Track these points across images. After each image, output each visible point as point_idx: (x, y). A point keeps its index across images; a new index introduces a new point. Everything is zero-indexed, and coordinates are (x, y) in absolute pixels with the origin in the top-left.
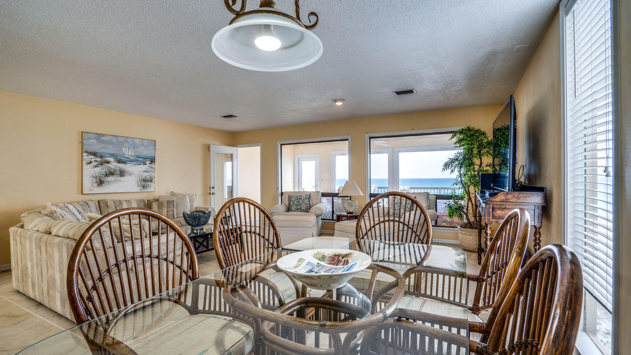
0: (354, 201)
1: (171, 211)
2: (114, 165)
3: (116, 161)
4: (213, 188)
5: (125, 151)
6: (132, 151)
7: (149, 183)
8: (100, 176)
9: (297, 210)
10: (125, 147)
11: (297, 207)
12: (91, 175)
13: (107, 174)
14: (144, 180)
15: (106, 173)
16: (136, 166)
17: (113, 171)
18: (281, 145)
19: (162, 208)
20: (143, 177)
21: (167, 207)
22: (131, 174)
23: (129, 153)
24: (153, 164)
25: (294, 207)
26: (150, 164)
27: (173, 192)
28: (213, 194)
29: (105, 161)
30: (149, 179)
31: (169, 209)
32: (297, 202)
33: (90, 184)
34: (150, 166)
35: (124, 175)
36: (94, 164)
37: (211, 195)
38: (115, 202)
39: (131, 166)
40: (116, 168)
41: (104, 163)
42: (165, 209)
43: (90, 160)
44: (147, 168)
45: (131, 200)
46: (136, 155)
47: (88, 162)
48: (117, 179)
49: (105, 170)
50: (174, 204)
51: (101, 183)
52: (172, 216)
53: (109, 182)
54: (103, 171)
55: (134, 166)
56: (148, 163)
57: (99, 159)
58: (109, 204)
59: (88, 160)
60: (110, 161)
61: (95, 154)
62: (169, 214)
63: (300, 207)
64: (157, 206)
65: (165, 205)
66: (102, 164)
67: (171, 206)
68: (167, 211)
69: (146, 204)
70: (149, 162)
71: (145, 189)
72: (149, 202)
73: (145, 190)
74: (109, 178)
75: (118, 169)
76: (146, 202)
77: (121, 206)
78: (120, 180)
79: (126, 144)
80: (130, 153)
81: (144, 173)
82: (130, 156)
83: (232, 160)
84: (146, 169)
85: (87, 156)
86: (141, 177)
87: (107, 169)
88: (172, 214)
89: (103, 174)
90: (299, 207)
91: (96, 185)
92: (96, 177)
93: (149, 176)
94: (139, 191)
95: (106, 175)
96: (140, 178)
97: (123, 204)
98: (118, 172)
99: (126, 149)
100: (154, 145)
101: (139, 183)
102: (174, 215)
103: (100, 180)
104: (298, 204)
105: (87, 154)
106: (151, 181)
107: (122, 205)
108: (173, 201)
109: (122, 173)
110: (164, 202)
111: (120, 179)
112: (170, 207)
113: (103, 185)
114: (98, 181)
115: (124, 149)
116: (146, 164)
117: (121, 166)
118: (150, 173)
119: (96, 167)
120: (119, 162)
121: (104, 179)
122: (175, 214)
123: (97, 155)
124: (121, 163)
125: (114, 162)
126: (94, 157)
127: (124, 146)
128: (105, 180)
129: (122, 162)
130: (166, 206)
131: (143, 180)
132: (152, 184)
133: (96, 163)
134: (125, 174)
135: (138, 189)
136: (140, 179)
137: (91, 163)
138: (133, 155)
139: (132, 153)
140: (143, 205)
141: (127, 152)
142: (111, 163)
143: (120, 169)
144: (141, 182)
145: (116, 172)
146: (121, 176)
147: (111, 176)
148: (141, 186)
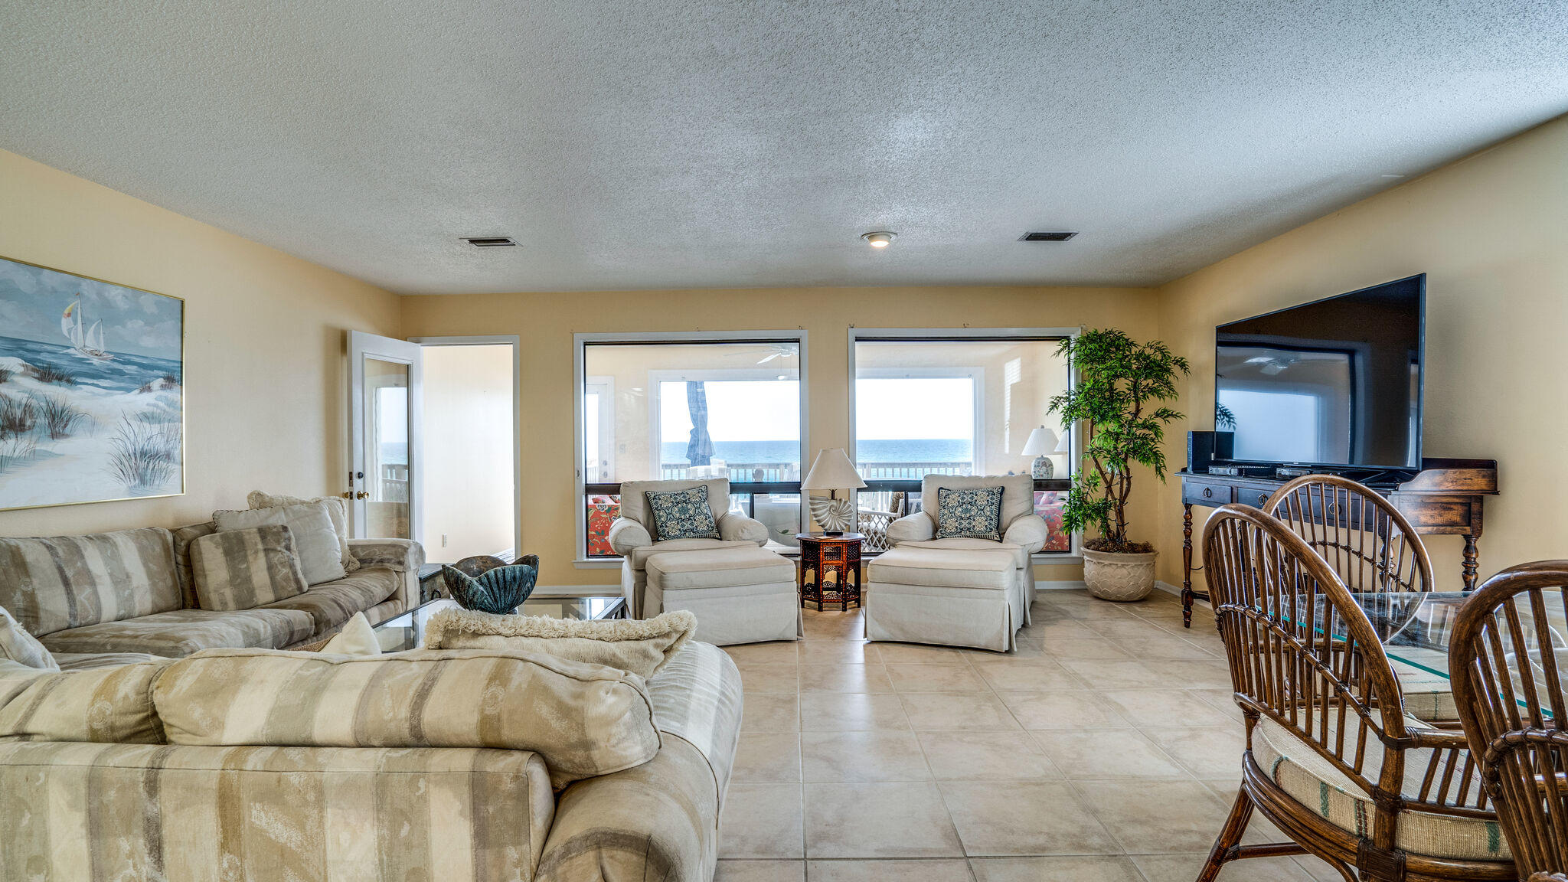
0: (845, 502)
1: (284, 567)
2: (24, 389)
3: (33, 370)
4: (360, 475)
5: (69, 331)
6: (97, 333)
7: (163, 464)
9: (683, 534)
10: (69, 315)
11: (683, 526)
14: (144, 454)
16: (112, 395)
17: (18, 413)
18: (586, 344)
19: (246, 556)
20: (141, 442)
21: (266, 550)
22: (93, 428)
23: (85, 340)
24: (177, 388)
25: (673, 528)
26: (163, 387)
27: (259, 495)
28: (360, 496)
30: (161, 449)
31: (276, 558)
32: (679, 511)
34: (165, 397)
35: (68, 430)
37: (356, 500)
38: (49, 548)
39: (93, 393)
40: (34, 402)
42: (255, 559)
44: (153, 405)
45: (109, 534)
48: (38, 447)
50: (289, 539)
52: (294, 585)
55: (106, 395)
56: (157, 384)
58: (29, 558)
60: (7, 372)
62: (278, 578)
63: (692, 524)
64: (221, 550)
65: (256, 544)
67: (279, 549)
68: (270, 568)
69: (167, 544)
71: (148, 487)
72: (178, 539)
73: (148, 491)
74: (2, 442)
75: (43, 404)
76: (170, 537)
77: (79, 564)
78: (51, 455)
79: (74, 304)
80: (91, 343)
81: (144, 425)
82: (91, 352)
83: (408, 384)
84: (150, 409)
86: (132, 440)
88: (292, 578)
90: (687, 525)
93: (159, 438)
94: (128, 497)
96: (128, 443)
97: (86, 554)
98: (42, 420)
99: (75, 322)
100: (180, 316)
101: (126, 464)
102: (297, 581)
104: (683, 517)
106: (168, 456)
107: (82, 557)
108: (285, 529)
109: (58, 422)
110: (249, 533)
111: (50, 449)
112: (274, 550)
115: (65, 323)
116: (149, 389)
117: (56, 392)
118: (166, 424)
120: (47, 374)
122: (300, 575)
124: (56, 382)
125: (23, 374)
127: (66, 312)
129: (60, 378)
130: (260, 546)
131: (138, 452)
132: (171, 468)
134: (69, 426)
135: (122, 490)
136: (127, 450)
138: (102, 349)
139: (98, 343)
140: (158, 549)
141: (76, 338)
142: (12, 381)
143: (51, 406)
144: (133, 458)
145: (32, 416)
146: (54, 435)
147: (12, 435)
148: (131, 474)
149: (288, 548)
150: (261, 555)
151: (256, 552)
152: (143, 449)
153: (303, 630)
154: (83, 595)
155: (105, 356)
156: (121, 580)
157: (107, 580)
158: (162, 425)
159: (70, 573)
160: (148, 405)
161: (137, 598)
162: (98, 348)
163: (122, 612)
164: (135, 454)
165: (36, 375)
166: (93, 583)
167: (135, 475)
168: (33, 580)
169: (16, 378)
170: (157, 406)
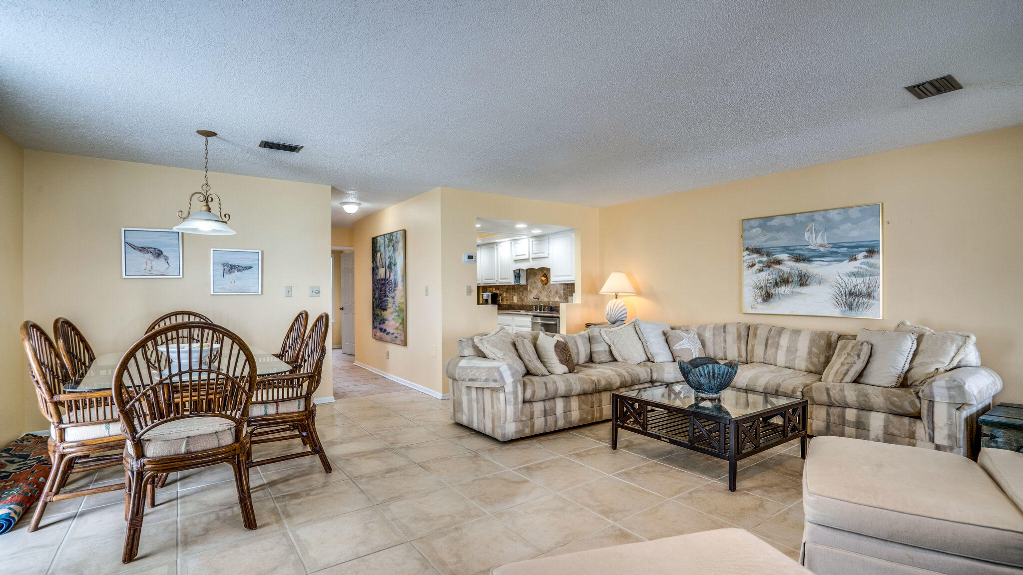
1: (848, 366)
2: (789, 266)
3: (793, 258)
5: (809, 238)
6: (822, 236)
7: (865, 300)
8: (766, 286)
10: (808, 231)
12: (754, 285)
13: (778, 281)
14: (851, 294)
15: (776, 280)
16: (832, 264)
17: (786, 276)
20: (849, 287)
21: (848, 354)
22: (821, 281)
23: (815, 240)
24: (875, 256)
26: (865, 257)
27: (903, 323)
29: (775, 260)
30: (864, 291)
31: (848, 360)
33: (753, 299)
34: (868, 263)
35: (807, 283)
36: (758, 266)
38: (770, 330)
39: (821, 265)
40: (793, 271)
41: (772, 265)
42: (843, 357)
43: (752, 261)
44: (859, 267)
45: (804, 331)
46: (831, 244)
47: (750, 264)
48: (794, 290)
49: (774, 276)
51: (768, 297)
52: (841, 377)
53: (781, 296)
54: (771, 277)
55: (827, 265)
56: (860, 256)
57: (764, 259)
58: (758, 332)
59: (749, 261)
60: (782, 260)
61: (758, 251)
62: (839, 370)
66: (769, 267)
68: (842, 364)
70: (865, 254)
71: (854, 312)
72: (838, 339)
73: (853, 314)
74: (780, 288)
75: (797, 272)
76: (834, 339)
77: (777, 339)
78: (800, 293)
79: (811, 225)
80: (819, 241)
81: (852, 278)
82: (820, 246)
84: (856, 270)
85: (749, 255)
86: (843, 285)
87: (777, 273)
89: (771, 283)
91: (760, 300)
92: (760, 288)
93: (863, 285)
94: (840, 316)
95: (776, 283)
96: (841, 288)
98: (796, 279)
99: (811, 234)
101: (840, 298)
102: (844, 375)
103: (767, 292)
105: (748, 253)
106: (869, 295)
107: (780, 337)
108: (863, 344)
109: (803, 280)
110: (852, 343)
111: (799, 291)
112: (851, 355)
113: (771, 300)
114: (764, 293)
115: (807, 235)
116: (856, 259)
117: (803, 266)
118: (868, 278)
119: (760, 271)
120: (799, 259)
121: (771, 291)
123: (763, 252)
124: (802, 262)
125: (788, 260)
126: (758, 255)
127: (807, 230)
128: (774, 292)
129: (804, 260)
131: (847, 293)
132: (871, 301)
133: (761, 265)
134: (808, 281)
135: (837, 312)
136: (840, 291)
137: (753, 265)
138: (826, 242)
139: (823, 241)
140: (823, 342)
141: (812, 241)
142: (784, 264)
143: (800, 272)
144: (844, 296)
145: (792, 277)
146: (802, 285)
147: (784, 285)
148: (843, 304)
149: (859, 356)
150: (846, 356)
151: (845, 354)
152: (851, 291)
153: (785, 392)
154: (771, 351)
155: (827, 246)
156: (791, 351)
157: (785, 349)
158: (865, 278)
159: (770, 342)
160: (854, 267)
161: (797, 361)
162: (823, 243)
163: (788, 365)
164: (845, 294)
165: (794, 260)
166: (777, 349)
167: (846, 306)
168: (756, 341)
169: (786, 262)
170: (861, 268)
